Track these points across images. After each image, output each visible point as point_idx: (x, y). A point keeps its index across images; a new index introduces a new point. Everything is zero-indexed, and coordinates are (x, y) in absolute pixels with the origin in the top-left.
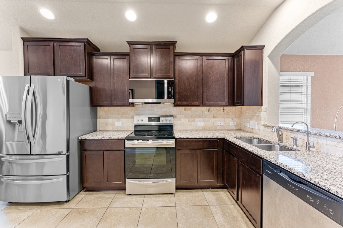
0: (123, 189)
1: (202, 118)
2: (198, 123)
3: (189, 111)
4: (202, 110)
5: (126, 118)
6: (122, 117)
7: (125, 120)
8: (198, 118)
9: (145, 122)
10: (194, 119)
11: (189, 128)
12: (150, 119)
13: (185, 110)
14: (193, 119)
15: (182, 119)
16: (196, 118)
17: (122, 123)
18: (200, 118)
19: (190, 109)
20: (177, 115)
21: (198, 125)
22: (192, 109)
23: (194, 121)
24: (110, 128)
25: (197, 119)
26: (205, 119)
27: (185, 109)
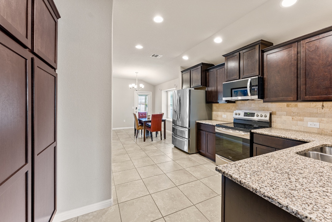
0: (214, 160)
1: (317, 117)
2: (309, 123)
3: (293, 108)
4: (317, 107)
5: (230, 112)
6: (226, 111)
7: (228, 114)
8: (308, 117)
9: (242, 116)
10: (302, 118)
11: (294, 128)
12: (246, 114)
13: (288, 106)
14: (299, 117)
15: (283, 117)
16: (306, 117)
17: (227, 116)
18: (312, 117)
19: (296, 106)
20: (277, 112)
21: (309, 126)
22: (298, 105)
23: (302, 120)
24: (219, 119)
25: (306, 119)
26: (323, 119)
27: (287, 104)
